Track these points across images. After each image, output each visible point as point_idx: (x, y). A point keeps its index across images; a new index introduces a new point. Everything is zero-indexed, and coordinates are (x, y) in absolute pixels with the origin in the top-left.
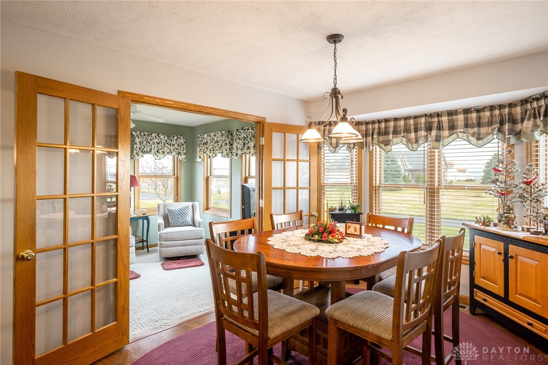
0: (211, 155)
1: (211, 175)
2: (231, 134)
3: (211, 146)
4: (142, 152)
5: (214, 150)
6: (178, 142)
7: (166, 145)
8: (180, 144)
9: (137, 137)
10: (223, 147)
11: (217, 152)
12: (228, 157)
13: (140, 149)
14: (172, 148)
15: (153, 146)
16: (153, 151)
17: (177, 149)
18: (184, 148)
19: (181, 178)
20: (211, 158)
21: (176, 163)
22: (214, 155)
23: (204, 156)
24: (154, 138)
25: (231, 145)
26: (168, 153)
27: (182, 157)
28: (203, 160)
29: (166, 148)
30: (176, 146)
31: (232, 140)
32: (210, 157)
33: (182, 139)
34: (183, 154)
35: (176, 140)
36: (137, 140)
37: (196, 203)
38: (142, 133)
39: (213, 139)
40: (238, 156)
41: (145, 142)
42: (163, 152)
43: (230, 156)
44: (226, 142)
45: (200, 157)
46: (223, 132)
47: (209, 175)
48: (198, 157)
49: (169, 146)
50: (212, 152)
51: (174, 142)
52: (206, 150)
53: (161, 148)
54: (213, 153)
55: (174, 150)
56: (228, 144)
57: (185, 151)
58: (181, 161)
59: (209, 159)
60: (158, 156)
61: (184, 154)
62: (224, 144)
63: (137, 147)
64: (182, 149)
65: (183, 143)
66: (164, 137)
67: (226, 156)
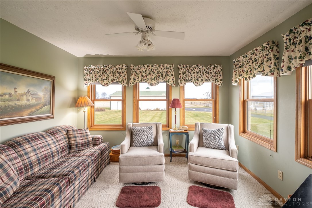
0: (247, 77)
1: (248, 99)
2: (277, 46)
3: (248, 67)
4: (184, 80)
5: (251, 71)
6: (215, 70)
7: (205, 74)
8: (217, 72)
9: (180, 69)
10: (265, 63)
11: (255, 72)
12: (272, 74)
13: (183, 78)
14: (209, 76)
15: (193, 75)
16: (193, 79)
17: (214, 76)
18: (220, 75)
19: (218, 101)
20: (248, 80)
21: (214, 88)
22: (251, 76)
23: (240, 80)
24: (194, 68)
25: (277, 59)
26: (206, 80)
27: (219, 83)
28: (239, 84)
29: (204, 76)
30: (213, 74)
31: (278, 52)
32: (246, 79)
33: (219, 67)
34: (219, 81)
35: (214, 69)
36: (181, 72)
37: (232, 126)
38: (185, 66)
39: (250, 59)
40: (293, 69)
41: (187, 72)
42: (202, 80)
43: (276, 73)
44: (269, 56)
45: (236, 81)
46: (264, 45)
47: (246, 98)
48: (233, 82)
49: (207, 75)
50: (249, 73)
51: (212, 71)
52: (242, 73)
53: (200, 76)
54: (251, 74)
55: (211, 77)
56: (272, 58)
57: (221, 78)
58: (218, 87)
59: (246, 82)
60: (197, 83)
61: (221, 80)
62: (266, 59)
63: (181, 77)
64: (219, 76)
65: (220, 71)
66: (203, 67)
67: (269, 74)
